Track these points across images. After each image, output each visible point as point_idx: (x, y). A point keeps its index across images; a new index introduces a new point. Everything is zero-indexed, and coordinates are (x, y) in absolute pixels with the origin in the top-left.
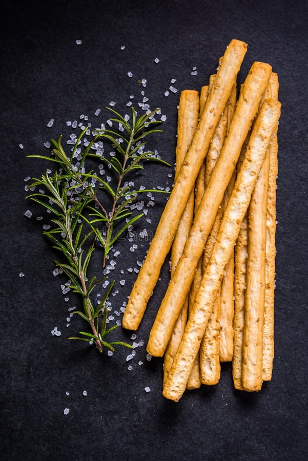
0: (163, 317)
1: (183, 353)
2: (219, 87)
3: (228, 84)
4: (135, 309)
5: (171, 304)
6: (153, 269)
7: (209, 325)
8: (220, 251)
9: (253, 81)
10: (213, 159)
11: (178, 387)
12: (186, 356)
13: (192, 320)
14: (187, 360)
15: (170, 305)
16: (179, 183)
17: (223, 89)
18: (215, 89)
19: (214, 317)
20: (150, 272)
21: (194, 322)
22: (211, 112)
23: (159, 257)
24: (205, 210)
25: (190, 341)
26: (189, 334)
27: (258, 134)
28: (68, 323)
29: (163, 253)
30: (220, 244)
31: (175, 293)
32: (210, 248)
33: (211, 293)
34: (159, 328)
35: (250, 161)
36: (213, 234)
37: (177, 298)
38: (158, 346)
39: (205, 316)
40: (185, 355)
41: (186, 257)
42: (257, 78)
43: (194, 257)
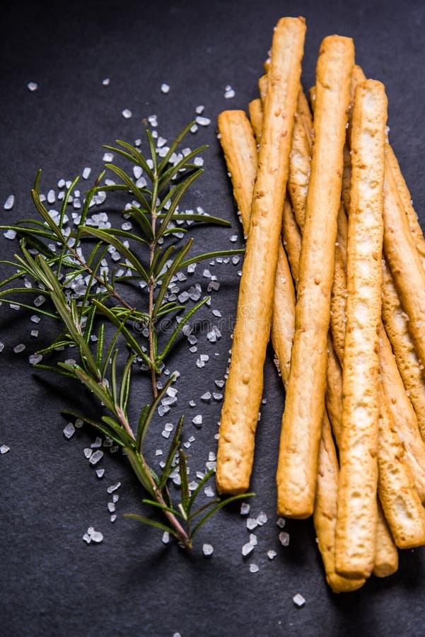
0: (293, 441)
1: (351, 484)
2: (278, 80)
3: (293, 72)
4: (236, 449)
5: (301, 415)
6: (250, 371)
7: (381, 439)
8: (359, 307)
9: (331, 60)
10: (301, 186)
11: (361, 546)
12: (359, 487)
13: (349, 426)
14: (363, 494)
15: (299, 418)
16: (256, 225)
17: (287, 81)
18: (273, 85)
19: (385, 422)
20: (246, 376)
21: (353, 427)
22: (277, 115)
23: (255, 348)
24: (314, 251)
25: (358, 462)
26: (352, 449)
27: (362, 129)
28: (113, 513)
29: (260, 339)
30: (356, 296)
31: (302, 395)
32: (340, 315)
33: (368, 373)
34: (291, 462)
35: (363, 167)
36: (338, 291)
37: (309, 400)
38: (297, 495)
39: (370, 414)
40: (356, 487)
41: (304, 331)
42: (335, 54)
43: (318, 326)
